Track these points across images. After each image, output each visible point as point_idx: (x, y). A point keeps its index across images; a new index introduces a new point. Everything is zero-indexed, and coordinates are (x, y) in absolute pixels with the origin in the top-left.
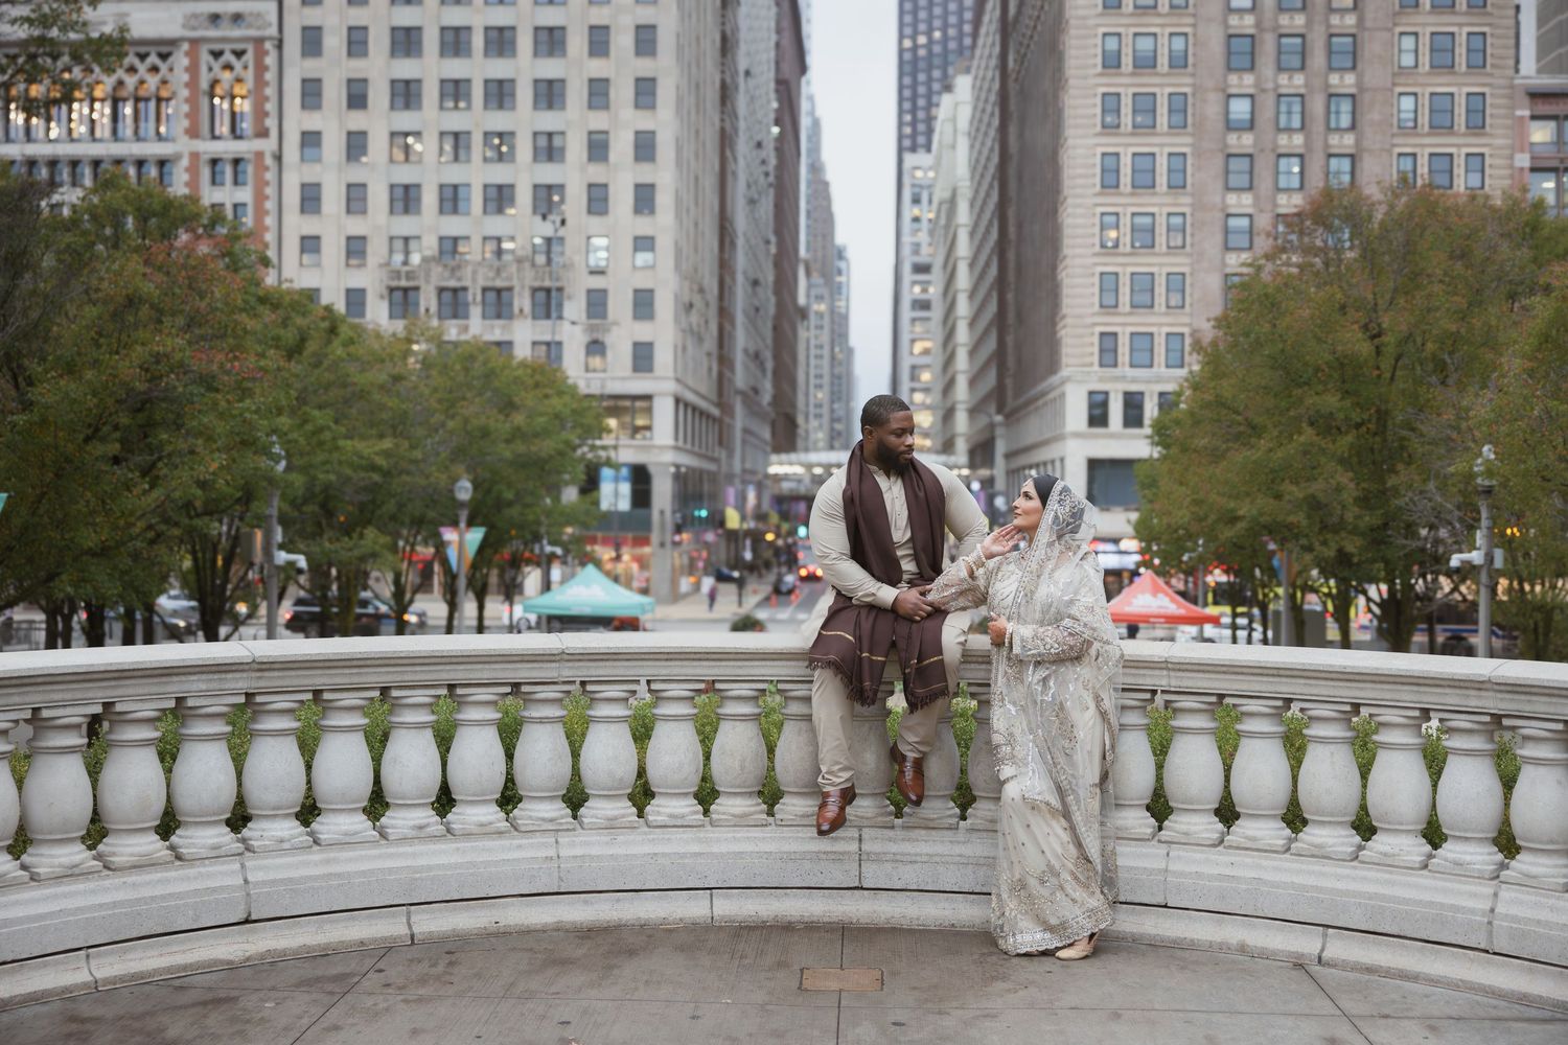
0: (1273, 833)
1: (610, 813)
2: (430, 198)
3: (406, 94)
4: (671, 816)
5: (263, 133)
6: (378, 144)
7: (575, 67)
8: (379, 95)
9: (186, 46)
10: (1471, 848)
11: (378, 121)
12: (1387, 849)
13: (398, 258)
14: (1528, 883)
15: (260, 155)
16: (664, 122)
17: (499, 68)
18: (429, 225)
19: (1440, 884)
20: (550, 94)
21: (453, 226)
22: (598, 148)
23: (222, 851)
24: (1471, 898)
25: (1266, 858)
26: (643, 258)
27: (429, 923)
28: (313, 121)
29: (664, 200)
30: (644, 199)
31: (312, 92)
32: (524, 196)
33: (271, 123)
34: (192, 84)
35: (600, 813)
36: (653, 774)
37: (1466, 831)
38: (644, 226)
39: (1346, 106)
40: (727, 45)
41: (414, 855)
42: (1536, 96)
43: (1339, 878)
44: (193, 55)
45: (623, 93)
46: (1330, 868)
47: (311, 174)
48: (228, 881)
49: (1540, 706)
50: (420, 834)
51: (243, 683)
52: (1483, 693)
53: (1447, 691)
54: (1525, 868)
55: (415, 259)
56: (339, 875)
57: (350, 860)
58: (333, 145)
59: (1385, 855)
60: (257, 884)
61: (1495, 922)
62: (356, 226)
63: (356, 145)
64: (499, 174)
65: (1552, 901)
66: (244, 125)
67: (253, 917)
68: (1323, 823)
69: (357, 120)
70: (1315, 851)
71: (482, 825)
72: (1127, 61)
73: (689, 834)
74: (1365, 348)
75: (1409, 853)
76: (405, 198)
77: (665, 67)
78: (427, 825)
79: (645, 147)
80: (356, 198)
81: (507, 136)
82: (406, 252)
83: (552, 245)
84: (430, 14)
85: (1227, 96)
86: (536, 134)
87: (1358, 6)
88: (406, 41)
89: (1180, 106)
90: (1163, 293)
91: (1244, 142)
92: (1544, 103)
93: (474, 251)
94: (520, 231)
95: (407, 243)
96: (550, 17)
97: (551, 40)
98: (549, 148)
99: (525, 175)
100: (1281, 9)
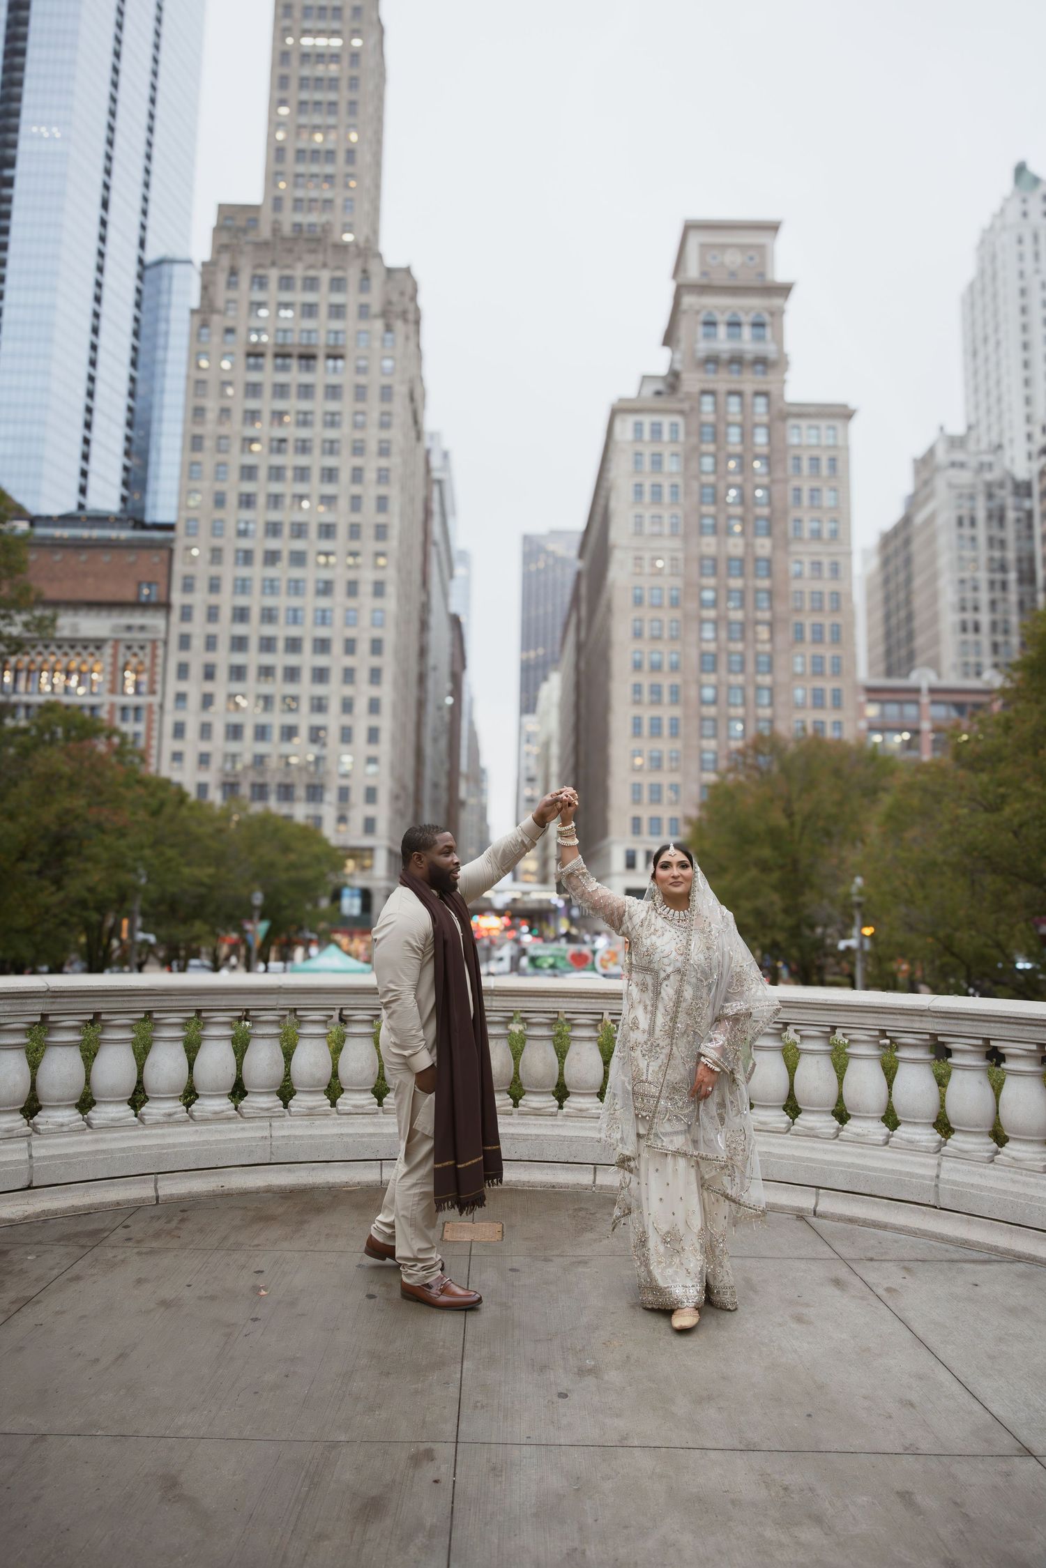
0: (777, 1119)
1: (311, 1104)
2: (249, 732)
3: (238, 673)
4: (355, 1106)
5: (152, 692)
6: (220, 701)
7: (336, 661)
8: (222, 673)
9: (110, 643)
10: (919, 1130)
11: (221, 687)
12: (859, 1131)
13: (229, 766)
14: (961, 1156)
15: (150, 706)
16: (386, 692)
17: (292, 660)
18: (248, 748)
19: (899, 1156)
20: (321, 675)
21: (262, 748)
22: (347, 706)
23: (15, 1133)
24: (920, 1167)
25: (774, 1137)
26: (372, 769)
27: (172, 1188)
28: (183, 687)
29: (385, 736)
30: (373, 735)
31: (183, 671)
32: (304, 732)
33: (158, 687)
34: (114, 664)
35: (303, 1104)
36: (342, 1074)
37: (915, 1118)
38: (372, 750)
39: (766, 693)
40: (423, 652)
41: (163, 1136)
42: (868, 690)
43: (826, 1151)
44: (115, 648)
45: (363, 675)
46: (818, 1145)
47: (180, 716)
48: (16, 1157)
49: (966, 1027)
50: (170, 1120)
51: (39, 1006)
52: (924, 1019)
53: (898, 1017)
54: (959, 1145)
55: (239, 767)
56: (103, 1151)
57: (115, 1139)
58: (194, 700)
59: (858, 1135)
60: (39, 1159)
61: (941, 1185)
62: (205, 747)
63: (207, 700)
64: (290, 719)
65: (981, 1170)
66: (143, 688)
67: (34, 1185)
68: (813, 1112)
69: (209, 687)
70: (808, 1132)
71: (216, 1113)
72: (646, 666)
73: (367, 1119)
74: (783, 822)
75: (874, 1134)
76: (235, 732)
77: (388, 663)
78: (175, 1113)
79: (374, 706)
80: (206, 731)
81: (295, 698)
82: (234, 762)
83: (319, 760)
84: (254, 630)
85: (701, 686)
86: (312, 698)
87: (771, 640)
88: (239, 644)
89: (675, 691)
90: (667, 794)
91: (711, 711)
92: (873, 693)
93: (273, 763)
94: (301, 751)
95: (234, 757)
96: (322, 632)
97: (323, 646)
98: (319, 706)
99: (304, 719)
100: (730, 639)
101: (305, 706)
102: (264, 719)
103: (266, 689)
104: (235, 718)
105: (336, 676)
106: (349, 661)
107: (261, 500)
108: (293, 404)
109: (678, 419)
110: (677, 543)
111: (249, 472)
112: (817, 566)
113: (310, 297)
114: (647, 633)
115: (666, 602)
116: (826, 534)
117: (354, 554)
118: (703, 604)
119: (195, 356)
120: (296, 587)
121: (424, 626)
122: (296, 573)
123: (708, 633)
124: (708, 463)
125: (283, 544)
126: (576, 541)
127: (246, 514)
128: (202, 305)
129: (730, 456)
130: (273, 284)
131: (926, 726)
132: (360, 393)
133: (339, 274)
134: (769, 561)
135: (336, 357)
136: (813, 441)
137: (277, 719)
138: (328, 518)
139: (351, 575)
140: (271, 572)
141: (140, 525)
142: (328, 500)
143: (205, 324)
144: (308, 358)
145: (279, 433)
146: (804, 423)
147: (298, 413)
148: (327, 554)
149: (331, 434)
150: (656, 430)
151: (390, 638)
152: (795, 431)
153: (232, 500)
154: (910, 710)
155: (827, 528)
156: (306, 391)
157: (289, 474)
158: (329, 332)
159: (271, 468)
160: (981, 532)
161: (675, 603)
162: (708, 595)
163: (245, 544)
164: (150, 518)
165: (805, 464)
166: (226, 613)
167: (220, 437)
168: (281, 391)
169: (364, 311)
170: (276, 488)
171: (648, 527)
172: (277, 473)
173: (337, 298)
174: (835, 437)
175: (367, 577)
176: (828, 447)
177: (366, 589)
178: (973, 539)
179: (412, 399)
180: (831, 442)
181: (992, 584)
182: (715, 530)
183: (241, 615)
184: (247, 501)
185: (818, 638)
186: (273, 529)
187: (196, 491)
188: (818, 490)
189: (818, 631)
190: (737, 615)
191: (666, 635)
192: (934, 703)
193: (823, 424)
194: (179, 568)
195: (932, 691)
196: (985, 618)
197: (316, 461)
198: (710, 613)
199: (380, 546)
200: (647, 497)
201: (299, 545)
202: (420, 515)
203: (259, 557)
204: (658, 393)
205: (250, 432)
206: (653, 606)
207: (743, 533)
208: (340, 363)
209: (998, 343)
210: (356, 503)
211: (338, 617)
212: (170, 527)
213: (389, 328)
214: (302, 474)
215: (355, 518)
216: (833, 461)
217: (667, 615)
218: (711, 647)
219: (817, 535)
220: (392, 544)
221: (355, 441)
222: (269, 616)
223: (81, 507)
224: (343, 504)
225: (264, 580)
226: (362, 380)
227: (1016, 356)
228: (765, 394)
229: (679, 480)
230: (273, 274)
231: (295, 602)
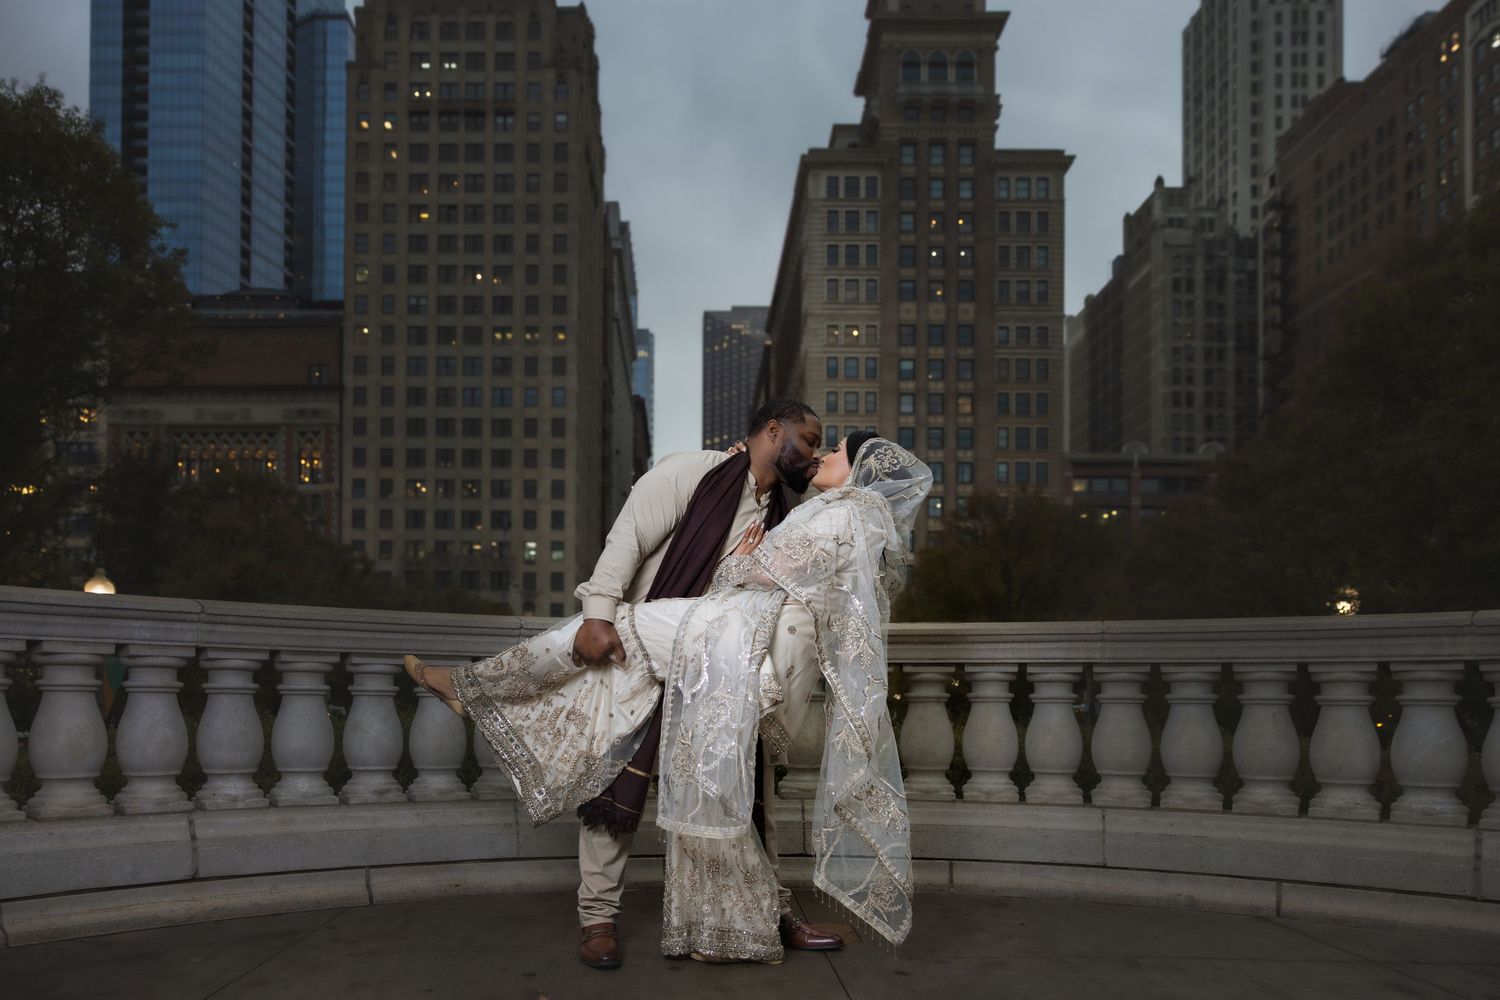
2: (430, 519)
3: (416, 458)
5: (330, 480)
6: (399, 487)
7: (518, 443)
8: (400, 459)
9: (284, 429)
11: (398, 474)
13: (411, 553)
15: (328, 494)
16: (570, 475)
17: (471, 443)
18: (430, 534)
20: (501, 458)
21: (444, 535)
22: (530, 490)
26: (557, 554)
28: (361, 473)
29: (570, 520)
30: (558, 520)
31: (359, 457)
32: (486, 518)
33: (335, 474)
34: (289, 451)
38: (557, 536)
39: (967, 470)
40: (606, 434)
42: (1077, 465)
44: (289, 434)
45: (545, 457)
47: (359, 504)
55: (422, 554)
58: (372, 488)
62: (386, 535)
63: (386, 487)
64: (471, 505)
66: (320, 476)
69: (387, 473)
76: (415, 519)
77: (570, 444)
79: (558, 489)
80: (386, 518)
81: (476, 483)
82: (416, 551)
83: (502, 546)
84: (430, 412)
86: (493, 482)
87: (973, 412)
88: (416, 427)
92: (1081, 469)
93: (455, 550)
94: (483, 540)
95: (417, 545)
96: (501, 413)
97: (502, 427)
98: (501, 490)
99: (487, 506)
100: (930, 413)
101: (486, 491)
102: (445, 505)
103: (446, 473)
104: (415, 505)
105: (517, 459)
106: (529, 443)
107: (432, 273)
108: (462, 167)
109: (875, 173)
110: (874, 311)
111: (418, 243)
112: (1023, 332)
113: (475, 46)
114: (841, 408)
115: (862, 374)
116: (1034, 297)
117: (532, 329)
118: (901, 376)
119: (354, 117)
120: (473, 366)
121: (607, 407)
122: (473, 351)
123: (907, 408)
124: (908, 220)
125: (458, 320)
127: (417, 289)
128: (358, 58)
129: (933, 215)
130: (435, 33)
131: (1136, 501)
132: (533, 152)
133: (504, 18)
134: (971, 327)
135: (505, 114)
136: (1024, 194)
137: (458, 505)
138: (504, 291)
139: (530, 352)
140: (446, 350)
141: (306, 302)
142: (503, 271)
143: (363, 81)
144: (475, 116)
145: (448, 199)
146: (1013, 176)
147: (467, 176)
149: (503, 199)
150: (852, 186)
151: (571, 416)
152: (1003, 185)
153: (402, 273)
154: (1120, 485)
155: (1035, 290)
156: (475, 152)
157: (461, 244)
158: (497, 85)
159: (440, 237)
160: (1199, 297)
161: (871, 374)
162: (907, 366)
163: (417, 320)
164: (316, 297)
165: (1013, 221)
166: (401, 395)
167: (386, 205)
168: (448, 152)
169: (534, 62)
170: (447, 259)
171: (842, 294)
172: (447, 243)
173: (505, 47)
174: (1047, 190)
175: (547, 352)
176: (1038, 201)
177: (546, 366)
178: (1190, 304)
179: (588, 159)
180: (1042, 195)
181: (1208, 353)
182: (914, 295)
183: (416, 396)
184: (417, 275)
185: (1024, 408)
186: (446, 304)
187: (364, 265)
188: (1028, 248)
189: (1024, 402)
190: (938, 387)
191: (862, 409)
192: (1144, 477)
193: (1034, 176)
194: (350, 349)
195: (1143, 464)
196: (1199, 390)
197: (488, 229)
198: (910, 386)
199: (559, 320)
200: (842, 261)
201: (474, 320)
202: (599, 289)
203: (432, 335)
204: (853, 146)
205: (416, 199)
206: (848, 378)
207: (943, 296)
208: (510, 120)
209: (1226, 85)
210: (532, 273)
211: (517, 397)
212: (338, 305)
213: (561, 79)
214: (474, 244)
215: (532, 290)
216: (1043, 216)
217: (862, 388)
218: (910, 421)
219: (1024, 297)
220: (573, 317)
221: (528, 206)
222: (445, 397)
223: (244, 287)
224: (519, 274)
225: (439, 358)
226: (534, 138)
227: (1244, 100)
228: (971, 143)
229: (875, 241)
230: (435, 21)
231: (472, 382)
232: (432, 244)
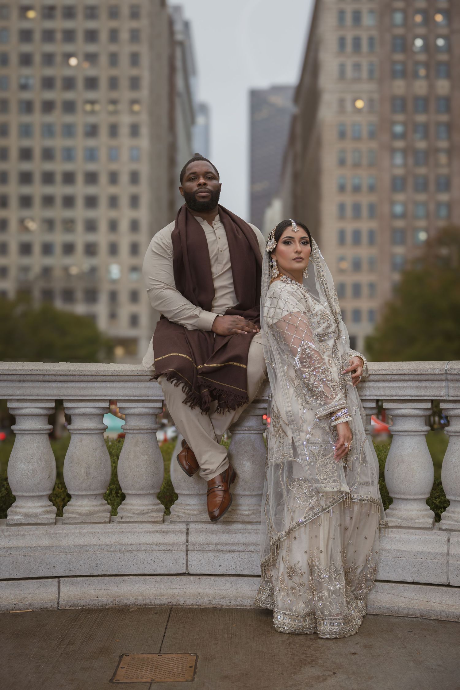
3: (26, 202)
6: (13, 224)
7: (103, 190)
8: (13, 202)
11: (12, 214)
13: (22, 275)
16: (144, 215)
17: (68, 190)
18: (37, 261)
21: (48, 261)
26: (134, 276)
30: (134, 249)
32: (80, 249)
38: (134, 261)
55: (31, 276)
62: (3, 261)
63: (3, 224)
64: (68, 238)
69: (3, 213)
76: (26, 249)
77: (144, 191)
80: (3, 248)
83: (93, 270)
85: (392, 203)
89: (372, 208)
90: (365, 291)
91: (400, 224)
93: (58, 273)
94: (78, 263)
96: (91, 167)
100: (416, 165)
101: (80, 227)
102: (49, 238)
103: (49, 213)
104: (26, 238)
105: (103, 202)
106: (113, 190)
107: (37, 59)
110: (371, 86)
111: (26, 35)
115: (365, 135)
117: (114, 102)
118: (394, 136)
120: (68, 130)
122: (68, 119)
123: (399, 160)
124: (399, 18)
125: (57, 95)
126: (291, 94)
127: (26, 71)
129: (417, 12)
134: (448, 99)
137: (58, 238)
138: (92, 72)
139: (113, 119)
140: (49, 119)
142: (91, 58)
145: (49, 2)
148: (93, 102)
149: (91, 2)
151: (145, 170)
153: (14, 59)
157: (59, 36)
159: (44, 31)
161: (372, 135)
162: (399, 129)
163: (26, 95)
167: (2, 6)
170: (49, 48)
171: (349, 72)
172: (49, 36)
175: (125, 120)
177: (124, 130)
182: (404, 74)
183: (26, 155)
184: (26, 60)
186: (48, 83)
190: (422, 145)
191: (365, 162)
197: (80, 24)
198: (400, 144)
199: (134, 95)
200: (349, 47)
201: (69, 95)
202: (165, 71)
203: (37, 106)
205: (25, 2)
206: (354, 139)
207: (427, 76)
210: (114, 59)
211: (103, 154)
214: (69, 36)
215: (114, 72)
217: (365, 146)
218: (399, 172)
220: (144, 93)
221: (111, 7)
222: (48, 154)
224: (104, 60)
225: (43, 125)
229: (374, 33)
231: (69, 143)
232: (37, 36)
